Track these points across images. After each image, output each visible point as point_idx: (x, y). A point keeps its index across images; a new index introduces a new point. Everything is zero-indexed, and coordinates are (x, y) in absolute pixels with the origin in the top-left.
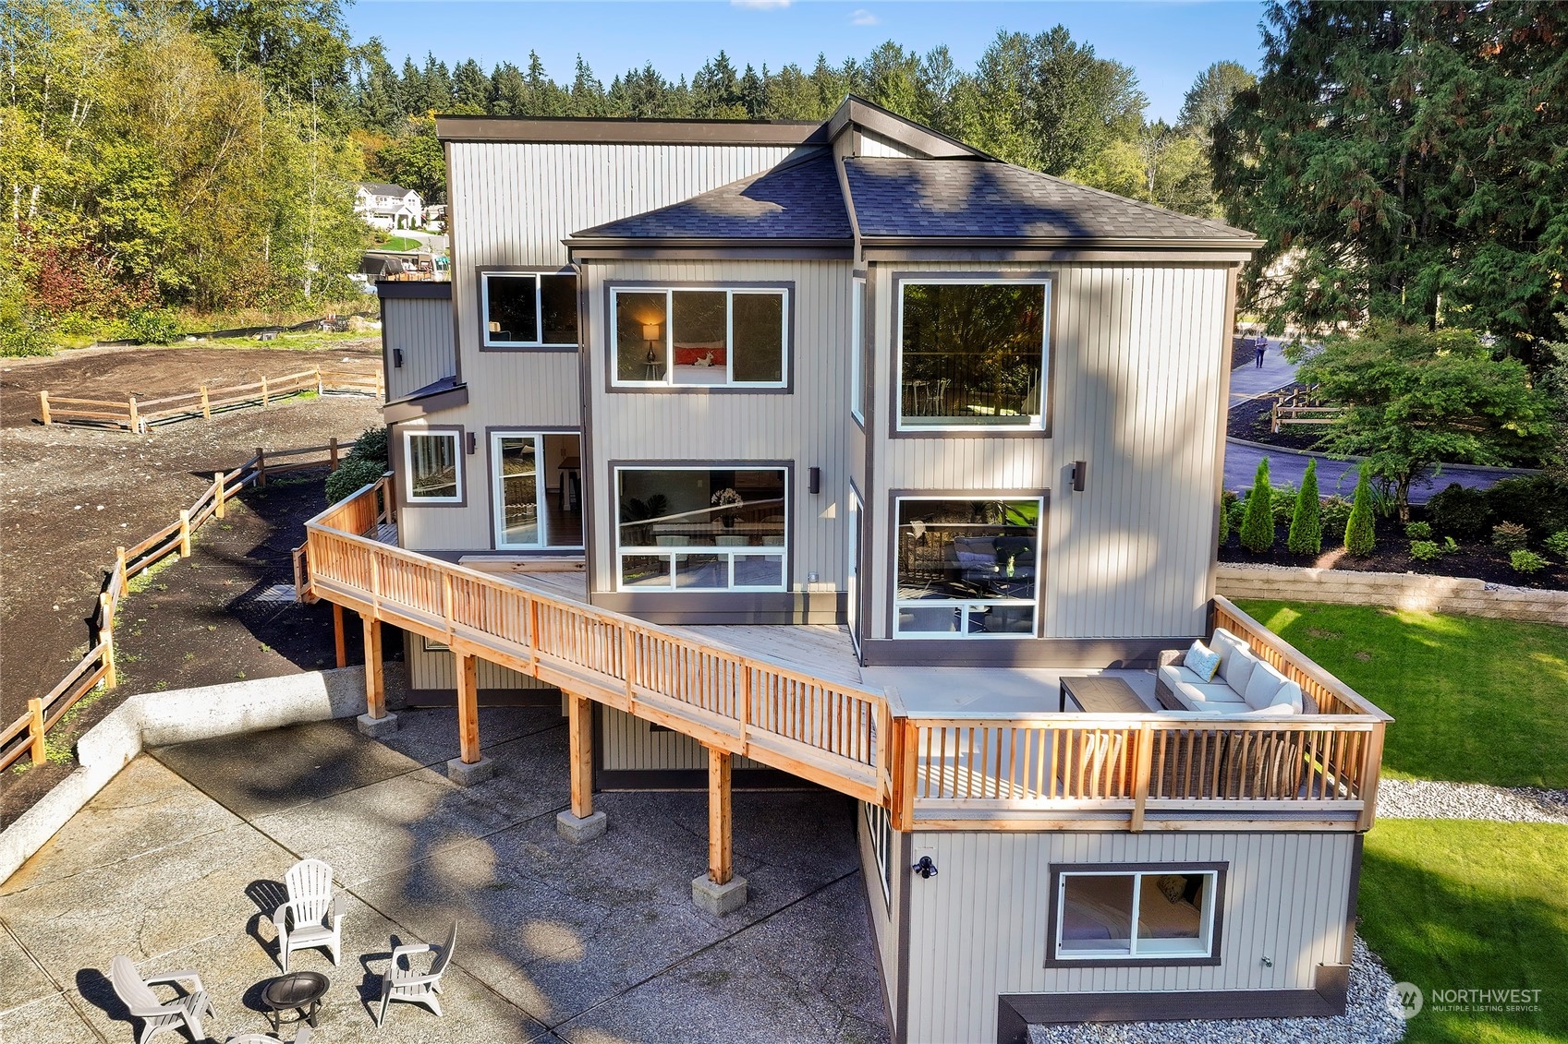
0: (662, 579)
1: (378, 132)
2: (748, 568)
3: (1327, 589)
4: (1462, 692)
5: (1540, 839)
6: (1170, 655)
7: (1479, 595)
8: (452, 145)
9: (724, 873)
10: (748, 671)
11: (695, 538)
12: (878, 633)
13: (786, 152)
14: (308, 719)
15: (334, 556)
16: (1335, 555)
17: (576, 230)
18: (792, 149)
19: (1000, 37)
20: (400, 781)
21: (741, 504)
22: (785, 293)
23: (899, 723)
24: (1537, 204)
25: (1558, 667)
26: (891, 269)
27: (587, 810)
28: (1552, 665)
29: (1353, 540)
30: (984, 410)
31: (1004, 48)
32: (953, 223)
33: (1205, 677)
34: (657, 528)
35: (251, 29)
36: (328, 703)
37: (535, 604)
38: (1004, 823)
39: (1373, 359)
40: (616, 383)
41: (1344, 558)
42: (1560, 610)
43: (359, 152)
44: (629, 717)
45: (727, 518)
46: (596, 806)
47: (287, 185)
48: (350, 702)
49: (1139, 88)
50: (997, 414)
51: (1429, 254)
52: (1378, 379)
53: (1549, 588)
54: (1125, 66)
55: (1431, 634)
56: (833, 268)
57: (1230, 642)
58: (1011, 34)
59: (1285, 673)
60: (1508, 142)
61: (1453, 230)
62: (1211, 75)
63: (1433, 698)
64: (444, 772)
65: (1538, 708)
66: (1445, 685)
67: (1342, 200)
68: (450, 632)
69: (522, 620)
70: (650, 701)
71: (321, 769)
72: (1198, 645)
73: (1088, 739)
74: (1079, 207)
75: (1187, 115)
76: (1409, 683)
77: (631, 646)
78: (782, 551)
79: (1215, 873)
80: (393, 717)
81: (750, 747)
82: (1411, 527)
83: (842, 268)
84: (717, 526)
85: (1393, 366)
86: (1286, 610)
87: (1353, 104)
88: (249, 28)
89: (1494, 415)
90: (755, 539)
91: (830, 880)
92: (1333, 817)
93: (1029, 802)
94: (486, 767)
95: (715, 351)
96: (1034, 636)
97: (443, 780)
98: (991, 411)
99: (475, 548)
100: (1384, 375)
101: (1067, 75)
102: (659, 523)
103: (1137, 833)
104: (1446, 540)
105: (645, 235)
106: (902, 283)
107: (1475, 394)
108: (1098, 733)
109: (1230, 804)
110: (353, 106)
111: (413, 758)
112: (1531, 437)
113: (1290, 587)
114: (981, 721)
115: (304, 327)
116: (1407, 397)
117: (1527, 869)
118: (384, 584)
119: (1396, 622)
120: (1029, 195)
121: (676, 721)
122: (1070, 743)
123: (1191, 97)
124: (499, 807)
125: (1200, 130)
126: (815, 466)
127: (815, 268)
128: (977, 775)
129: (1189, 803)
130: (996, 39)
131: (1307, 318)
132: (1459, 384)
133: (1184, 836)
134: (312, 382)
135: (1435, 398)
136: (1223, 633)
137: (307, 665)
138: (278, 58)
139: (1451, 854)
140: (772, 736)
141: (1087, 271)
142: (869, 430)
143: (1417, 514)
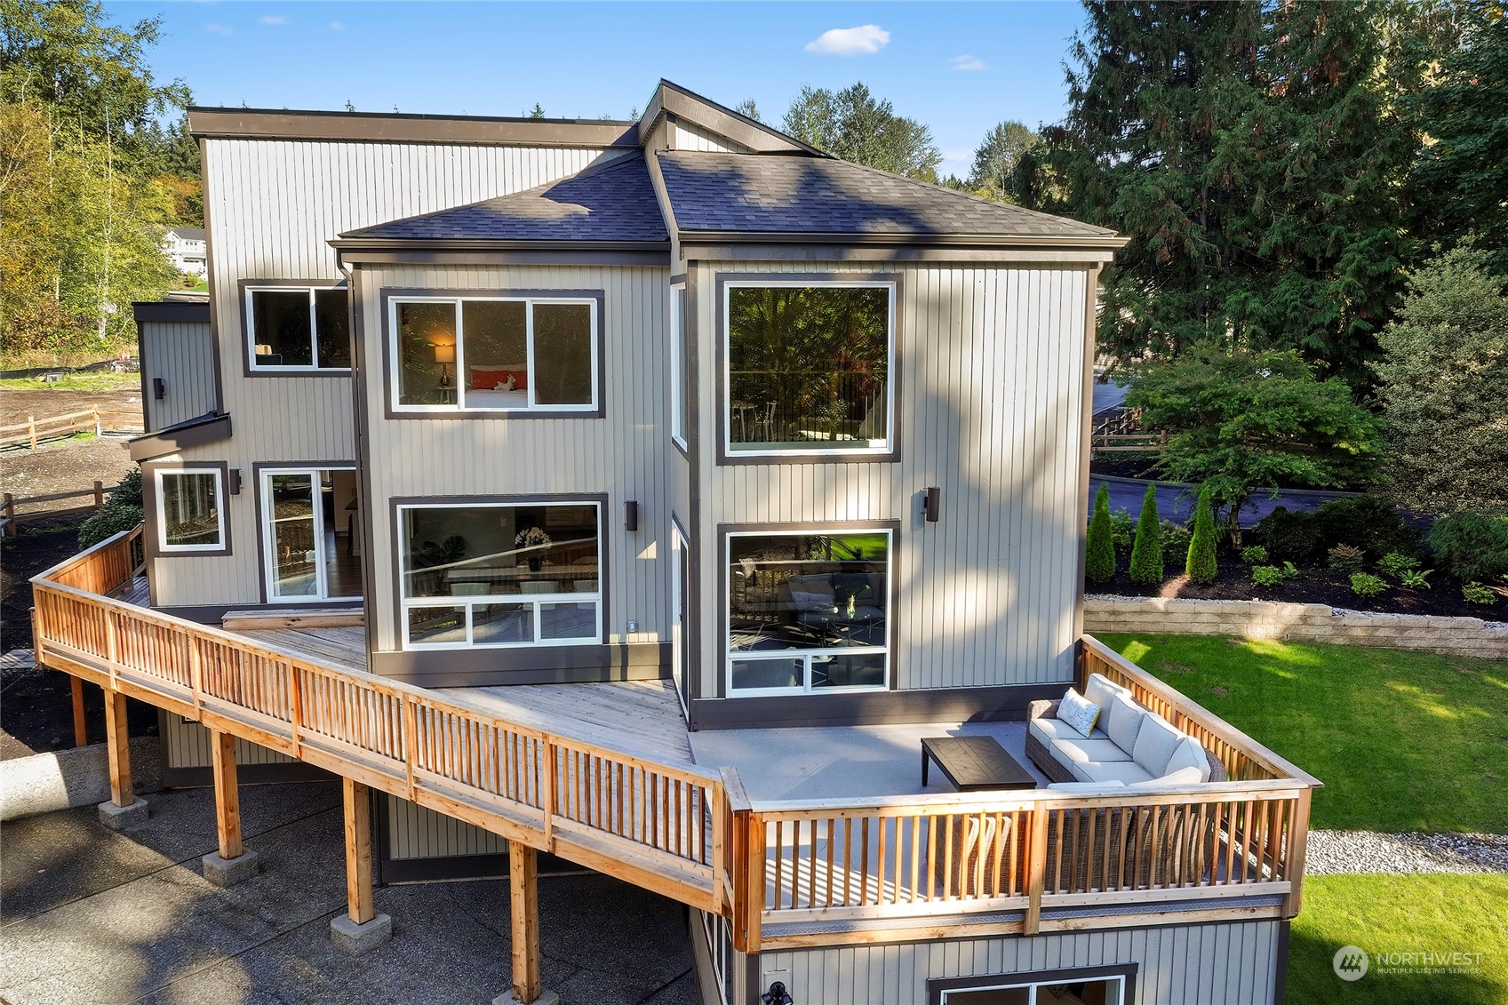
0: (458, 633)
1: (189, 178)
2: (556, 619)
3: (1174, 620)
4: (1326, 727)
5: (1438, 892)
6: (1041, 706)
7: (1327, 621)
8: (208, 141)
9: (530, 989)
10: (553, 749)
11: (497, 585)
12: (708, 691)
13: (593, 155)
14: (38, 809)
15: (65, 618)
16: (1177, 583)
17: (347, 229)
18: (600, 153)
19: (804, 92)
20: (147, 883)
21: (550, 545)
22: (593, 303)
23: (741, 818)
24: (1333, 234)
25: (1415, 696)
26: (714, 270)
27: (367, 914)
28: (1409, 694)
29: (1195, 567)
30: (819, 435)
31: (808, 103)
32: (784, 218)
33: (1083, 732)
34: (452, 575)
35: (44, 66)
36: (63, 789)
37: (297, 671)
38: (873, 934)
39: (1205, 381)
40: (397, 407)
41: (1187, 585)
42: (1406, 634)
43: (169, 198)
44: (412, 807)
45: (535, 561)
46: (379, 907)
47: (79, 222)
48: (92, 787)
49: (933, 144)
50: (833, 438)
51: (1233, 283)
52: (1210, 400)
53: (1392, 612)
54: (920, 124)
55: (1283, 665)
56: (647, 275)
57: (1109, 690)
58: (814, 90)
59: (1176, 724)
60: (1303, 174)
61: (1253, 260)
62: (998, 134)
63: (1298, 734)
64: (199, 870)
65: (1406, 740)
66: (1308, 720)
67: (1151, 229)
68: (198, 706)
69: (282, 688)
70: (436, 787)
71: (46, 875)
72: (1072, 694)
73: (971, 824)
74: (921, 203)
75: (977, 170)
76: (1271, 719)
77: (411, 721)
78: (596, 598)
79: (1123, 978)
80: (142, 803)
81: (558, 843)
82: (1247, 552)
83: (657, 276)
84: (523, 570)
85: (1225, 387)
86: (1134, 643)
87: (1158, 136)
88: (41, 65)
89: (1326, 434)
90: (566, 585)
91: (658, 985)
92: (1257, 903)
93: (902, 908)
94: (249, 863)
95: (515, 374)
96: (886, 688)
97: (198, 880)
98: (827, 435)
99: (243, 602)
100: (1216, 396)
101: (868, 130)
102: (454, 569)
103: (1032, 936)
104: (1285, 565)
105: (428, 236)
106: (727, 286)
107: (1307, 413)
108: (983, 817)
109: (1139, 895)
110: (164, 153)
111: (163, 853)
112: (1363, 454)
113: (1137, 618)
114: (843, 810)
115: (94, 368)
116: (1241, 417)
117: (1433, 932)
118: (122, 649)
119: (1248, 653)
120: (866, 191)
121: (466, 811)
122: (949, 830)
123: (980, 154)
124: (263, 912)
125: (991, 182)
126: (632, 499)
127: (627, 275)
128: (838, 870)
129: (1092, 897)
130: (801, 94)
131: (1120, 347)
132: (1291, 404)
133: (1086, 936)
134: (89, 423)
135: (1269, 418)
136: (1097, 680)
137: (39, 747)
138: (75, 96)
139: (1351, 918)
140: (582, 829)
141: (934, 272)
142: (693, 456)
143: (1250, 538)
